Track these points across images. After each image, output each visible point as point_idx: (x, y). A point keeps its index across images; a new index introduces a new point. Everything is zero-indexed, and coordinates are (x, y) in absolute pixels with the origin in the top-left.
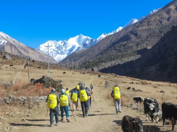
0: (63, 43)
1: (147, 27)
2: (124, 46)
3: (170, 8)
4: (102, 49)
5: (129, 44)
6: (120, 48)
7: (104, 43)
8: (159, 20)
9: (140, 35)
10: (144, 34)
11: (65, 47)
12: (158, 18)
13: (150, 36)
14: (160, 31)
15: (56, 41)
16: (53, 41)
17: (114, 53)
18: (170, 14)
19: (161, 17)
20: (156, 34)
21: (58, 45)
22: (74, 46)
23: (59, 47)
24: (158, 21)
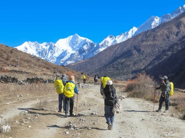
0: (48, 46)
1: (152, 43)
2: (122, 64)
3: (182, 21)
4: (103, 62)
5: (127, 62)
6: (118, 66)
7: (107, 55)
8: (167, 35)
9: (144, 51)
10: (148, 50)
12: (166, 32)
13: (149, 55)
15: (37, 43)
16: (33, 43)
18: (180, 28)
19: (170, 31)
20: (155, 53)
21: (41, 48)
22: (66, 51)
23: (42, 52)
24: (165, 35)
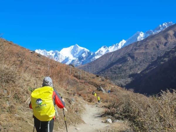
0: (54, 54)
1: (144, 51)
2: (119, 68)
3: (169, 33)
4: (100, 67)
5: (123, 67)
6: (115, 71)
7: (103, 61)
8: (156, 45)
9: (137, 58)
11: (56, 58)
12: (156, 42)
13: (143, 62)
14: (152, 57)
15: (46, 51)
16: (43, 51)
17: (110, 74)
18: (168, 39)
19: (159, 41)
20: (148, 60)
22: (68, 58)
